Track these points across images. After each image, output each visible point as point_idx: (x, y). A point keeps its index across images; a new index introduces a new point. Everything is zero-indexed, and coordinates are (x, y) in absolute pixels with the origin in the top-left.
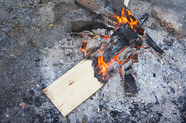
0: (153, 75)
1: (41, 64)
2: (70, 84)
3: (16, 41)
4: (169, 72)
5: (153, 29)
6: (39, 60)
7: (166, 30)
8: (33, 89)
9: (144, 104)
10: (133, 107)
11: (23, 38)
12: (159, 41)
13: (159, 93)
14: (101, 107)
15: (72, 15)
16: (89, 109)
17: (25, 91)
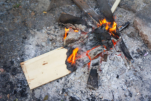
0: (116, 76)
1: (26, 42)
2: (44, 64)
3: (13, 18)
4: (132, 77)
5: (131, 37)
6: (26, 38)
7: (142, 41)
8: (13, 60)
9: (101, 98)
10: (90, 99)
11: (20, 17)
12: (133, 48)
13: (117, 93)
14: (64, 90)
15: (65, 8)
16: (53, 89)
17: (7, 60)
